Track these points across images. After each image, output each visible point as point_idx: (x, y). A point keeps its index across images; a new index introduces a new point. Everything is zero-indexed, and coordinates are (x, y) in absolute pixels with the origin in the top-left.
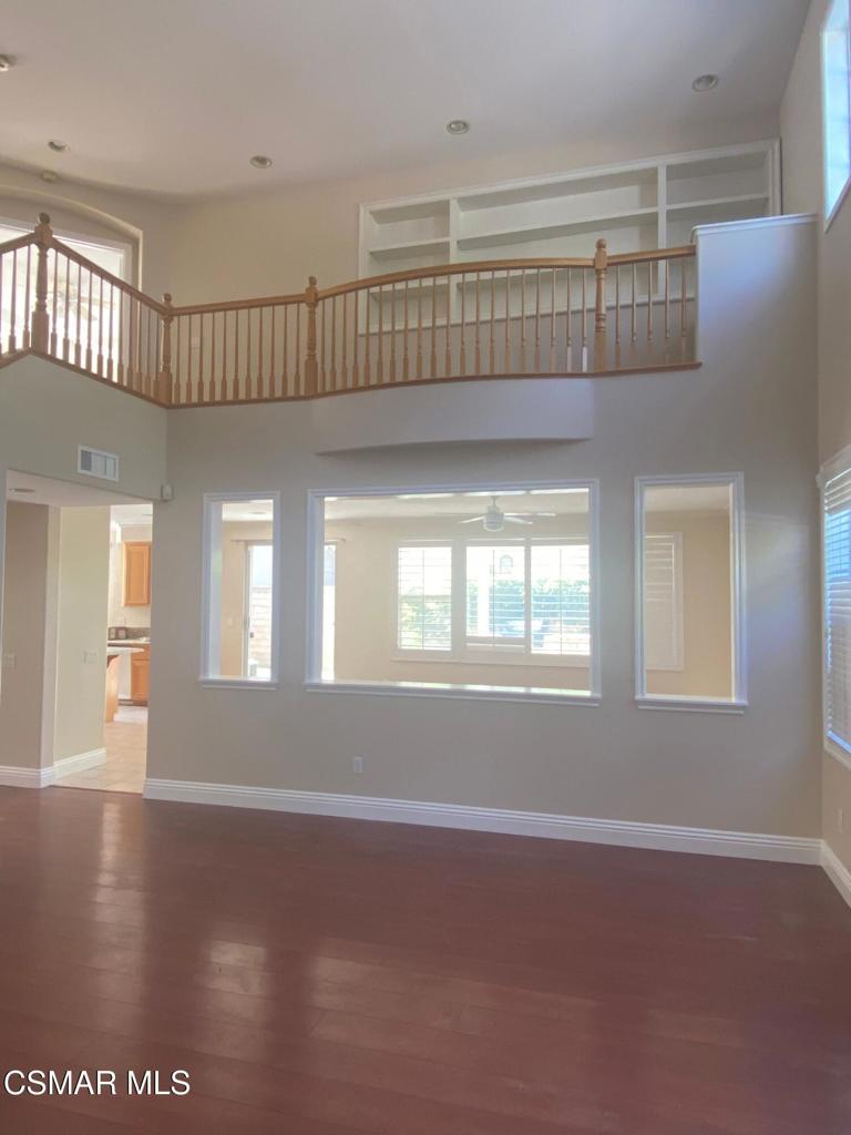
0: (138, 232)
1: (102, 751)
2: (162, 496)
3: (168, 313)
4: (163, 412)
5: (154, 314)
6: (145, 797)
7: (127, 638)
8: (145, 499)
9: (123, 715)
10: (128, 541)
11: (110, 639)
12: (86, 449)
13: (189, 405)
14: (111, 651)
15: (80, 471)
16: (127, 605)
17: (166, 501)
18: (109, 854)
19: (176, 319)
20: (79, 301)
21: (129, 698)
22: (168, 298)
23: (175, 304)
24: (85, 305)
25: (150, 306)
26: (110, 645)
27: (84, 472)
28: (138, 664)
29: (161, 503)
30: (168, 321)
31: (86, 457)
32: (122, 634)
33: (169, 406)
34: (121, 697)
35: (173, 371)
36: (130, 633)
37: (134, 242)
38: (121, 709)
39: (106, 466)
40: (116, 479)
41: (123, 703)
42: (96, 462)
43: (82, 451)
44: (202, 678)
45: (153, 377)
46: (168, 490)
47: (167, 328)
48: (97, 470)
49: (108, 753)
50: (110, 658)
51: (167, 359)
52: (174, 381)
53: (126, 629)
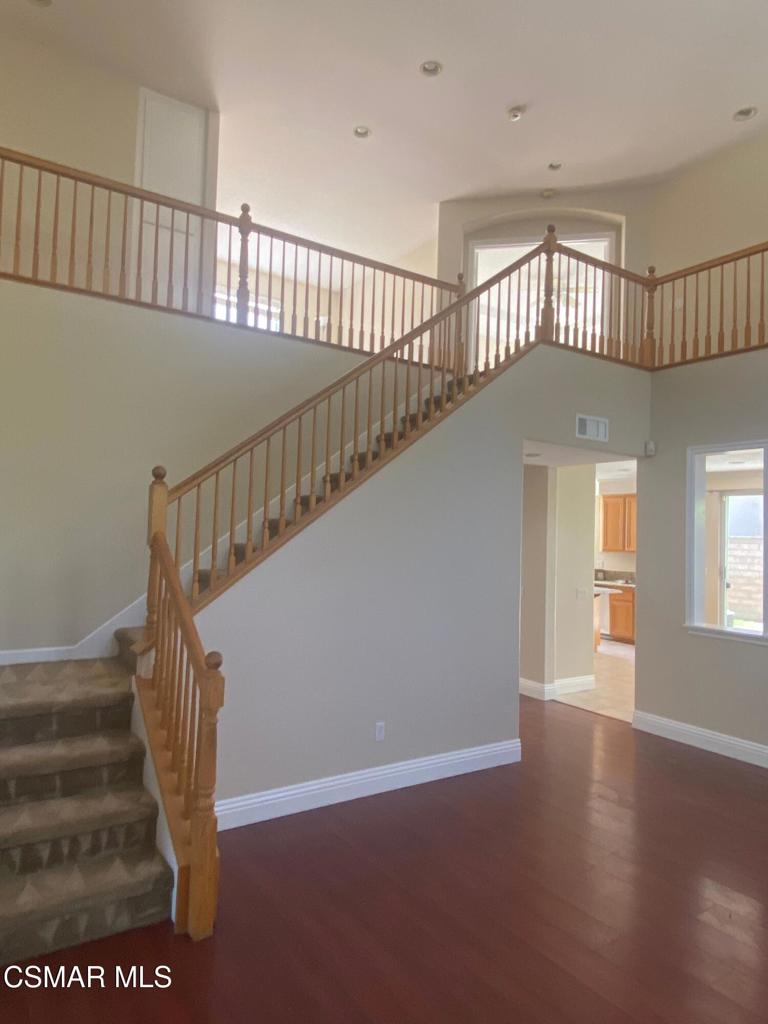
0: (621, 219)
1: (591, 678)
2: (646, 451)
3: (651, 284)
4: (647, 374)
5: (639, 287)
6: (634, 726)
7: (605, 579)
8: (629, 456)
9: (605, 648)
10: (606, 493)
11: (596, 579)
12: (581, 416)
13: (672, 365)
14: (597, 590)
15: (577, 435)
16: (604, 550)
17: (650, 456)
18: (598, 770)
19: (659, 287)
20: (568, 292)
21: (608, 633)
22: (652, 270)
23: (658, 274)
24: (573, 295)
25: (635, 281)
26: (596, 585)
27: (581, 436)
28: (615, 603)
29: (644, 458)
30: (652, 291)
31: (583, 423)
32: (601, 575)
33: (652, 369)
34: (603, 631)
35: (657, 336)
36: (606, 575)
37: (617, 228)
38: (603, 642)
39: (597, 430)
40: (606, 440)
41: (604, 637)
42: (591, 428)
43: (580, 419)
44: (687, 624)
45: (638, 345)
46: (651, 446)
47: (651, 298)
48: (591, 434)
49: (597, 680)
50: (596, 595)
51: (651, 327)
52: (657, 345)
53: (604, 572)
